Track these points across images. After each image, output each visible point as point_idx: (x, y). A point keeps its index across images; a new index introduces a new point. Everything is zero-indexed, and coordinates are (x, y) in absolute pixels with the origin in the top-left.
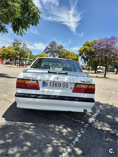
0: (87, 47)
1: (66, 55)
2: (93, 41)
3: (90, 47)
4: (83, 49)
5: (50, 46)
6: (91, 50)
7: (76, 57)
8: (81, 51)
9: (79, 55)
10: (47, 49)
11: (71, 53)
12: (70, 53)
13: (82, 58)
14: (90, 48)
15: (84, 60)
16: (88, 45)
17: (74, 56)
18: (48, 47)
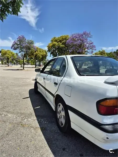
0: (55, 43)
1: (34, 52)
2: (60, 37)
3: (58, 42)
4: (52, 44)
5: (18, 41)
6: (59, 46)
7: (45, 53)
8: (50, 47)
9: (48, 51)
10: (15, 44)
11: (40, 49)
12: (38, 49)
13: (51, 54)
14: (59, 44)
15: (53, 55)
16: (56, 41)
17: (42, 52)
18: (16, 42)
